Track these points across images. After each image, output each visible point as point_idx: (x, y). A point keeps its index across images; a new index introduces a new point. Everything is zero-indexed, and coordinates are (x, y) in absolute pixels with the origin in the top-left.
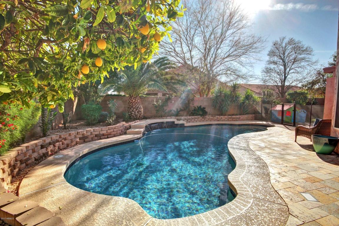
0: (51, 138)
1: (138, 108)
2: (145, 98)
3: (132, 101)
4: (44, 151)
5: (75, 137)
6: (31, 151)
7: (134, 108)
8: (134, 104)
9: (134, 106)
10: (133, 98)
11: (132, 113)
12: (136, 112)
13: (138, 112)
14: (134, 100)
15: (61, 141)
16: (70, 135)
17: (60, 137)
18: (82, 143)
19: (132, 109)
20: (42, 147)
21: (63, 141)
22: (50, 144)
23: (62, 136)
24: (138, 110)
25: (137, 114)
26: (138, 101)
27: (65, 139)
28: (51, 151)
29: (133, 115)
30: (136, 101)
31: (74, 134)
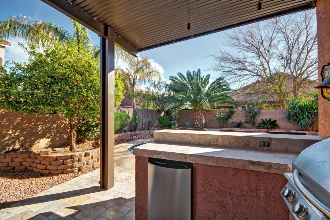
0: (136, 133)
1: (199, 119)
2: (210, 111)
3: (196, 114)
4: (131, 137)
5: (148, 134)
6: (125, 136)
7: (196, 119)
8: (196, 116)
9: (196, 118)
10: (196, 111)
11: (194, 123)
12: (198, 122)
13: (199, 122)
14: (197, 113)
15: (140, 135)
16: (145, 132)
17: (140, 133)
18: (151, 138)
19: (195, 120)
20: (130, 136)
21: (141, 135)
22: (134, 135)
23: (141, 132)
24: (199, 121)
25: (198, 124)
26: (200, 114)
27: (143, 134)
28: (135, 138)
29: (195, 124)
30: (198, 114)
31: (148, 132)
